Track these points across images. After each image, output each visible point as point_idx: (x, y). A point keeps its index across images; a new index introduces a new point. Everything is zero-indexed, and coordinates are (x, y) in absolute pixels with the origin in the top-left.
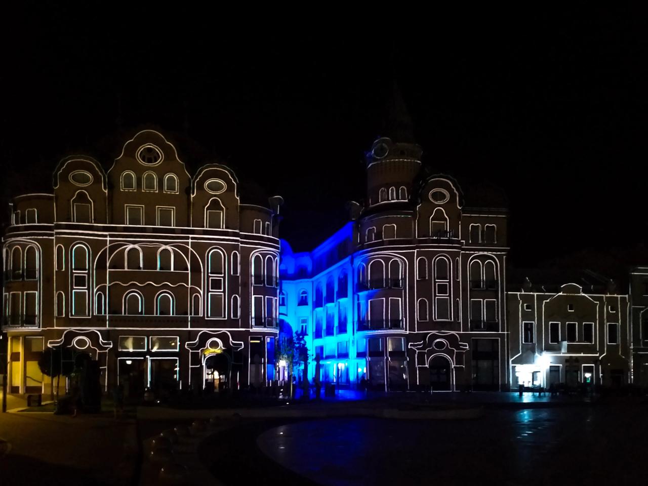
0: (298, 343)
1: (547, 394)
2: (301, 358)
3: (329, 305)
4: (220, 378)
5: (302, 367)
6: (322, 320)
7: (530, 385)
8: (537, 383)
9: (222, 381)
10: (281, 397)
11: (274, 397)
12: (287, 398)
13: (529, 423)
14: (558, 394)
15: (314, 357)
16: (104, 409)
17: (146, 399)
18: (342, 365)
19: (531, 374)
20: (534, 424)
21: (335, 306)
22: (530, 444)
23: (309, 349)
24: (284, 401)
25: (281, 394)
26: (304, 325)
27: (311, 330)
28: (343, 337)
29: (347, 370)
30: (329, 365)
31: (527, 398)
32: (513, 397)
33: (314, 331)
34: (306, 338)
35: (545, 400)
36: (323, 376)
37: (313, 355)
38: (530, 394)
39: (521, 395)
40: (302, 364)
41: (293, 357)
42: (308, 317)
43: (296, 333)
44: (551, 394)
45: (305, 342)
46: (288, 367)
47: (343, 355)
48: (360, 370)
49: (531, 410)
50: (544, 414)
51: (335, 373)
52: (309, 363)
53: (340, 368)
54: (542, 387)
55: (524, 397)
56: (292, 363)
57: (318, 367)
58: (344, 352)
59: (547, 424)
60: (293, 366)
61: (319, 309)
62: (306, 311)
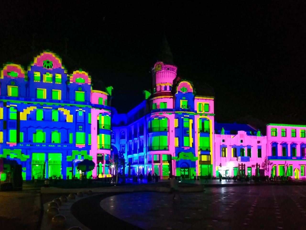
0: (120, 157)
1: (232, 180)
2: (122, 164)
3: (136, 139)
4: (82, 173)
5: (122, 168)
6: (132, 146)
7: (225, 176)
8: (227, 175)
9: (83, 175)
10: (112, 182)
11: (109, 182)
12: (115, 183)
13: (224, 193)
14: (237, 180)
15: (128, 163)
16: (24, 189)
17: (46, 183)
18: (141, 167)
19: (225, 171)
20: (227, 194)
21: (138, 139)
22: (225, 203)
23: (125, 159)
24: (113, 185)
25: (112, 181)
26: (123, 148)
27: (126, 150)
28: (142, 154)
29: (143, 169)
30: (135, 167)
31: (223, 182)
32: (217, 182)
33: (128, 151)
34: (124, 154)
35: (231, 183)
36: (132, 172)
37: (127, 162)
38: (225, 180)
39: (221, 181)
40: (122, 166)
41: (118, 163)
42: (125, 144)
43: (120, 152)
45: (124, 156)
46: (115, 168)
47: (142, 162)
48: (149, 169)
49: (225, 187)
50: (231, 189)
51: (138, 171)
52: (126, 166)
53: (140, 168)
54: (230, 177)
55: (222, 181)
56: (117, 167)
57: (130, 168)
58: (142, 161)
59: (232, 194)
60: (118, 168)
61: (131, 141)
62: (124, 142)
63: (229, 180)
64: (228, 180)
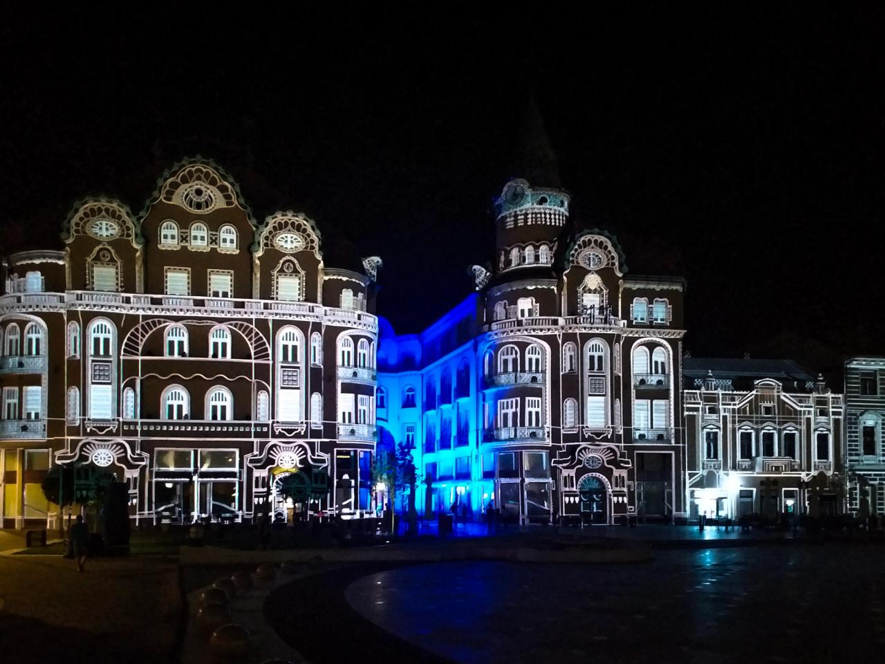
0: (402, 459)
1: (736, 528)
2: (405, 480)
3: (445, 407)
4: (295, 507)
5: (408, 492)
6: (435, 428)
7: (714, 516)
8: (722, 513)
9: (297, 511)
10: (378, 533)
11: (369, 532)
12: (386, 534)
13: (712, 567)
14: (750, 527)
15: (424, 478)
16: (133, 550)
17: (192, 535)
18: (462, 488)
19: (715, 502)
20: (719, 568)
21: (453, 407)
22: (713, 596)
23: (416, 466)
24: (383, 539)
25: (379, 529)
26: (411, 433)
27: (419, 441)
28: (463, 451)
29: (469, 495)
30: (444, 489)
31: (710, 533)
32: (692, 533)
33: (424, 442)
34: (413, 452)
35: (733, 537)
36: (436, 504)
37: (422, 476)
38: (714, 528)
40: (407, 487)
41: (395, 478)
42: (415, 423)
43: (400, 444)
44: (741, 528)
45: (412, 458)
46: (389, 492)
47: (464, 476)
48: (486, 496)
50: (733, 555)
52: (418, 486)
53: (459, 493)
55: (705, 532)
56: (394, 487)
57: (430, 492)
58: (464, 471)
59: (736, 569)
60: (395, 491)
61: (431, 413)
62: (413, 415)
63: (726, 529)
64: (723, 528)
